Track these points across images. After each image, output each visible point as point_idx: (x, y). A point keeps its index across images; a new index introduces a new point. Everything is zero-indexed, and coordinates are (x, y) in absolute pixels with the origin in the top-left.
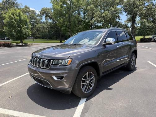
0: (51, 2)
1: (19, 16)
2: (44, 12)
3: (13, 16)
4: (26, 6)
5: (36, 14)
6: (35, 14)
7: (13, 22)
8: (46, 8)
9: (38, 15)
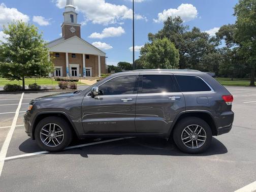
0: (234, 15)
1: (165, 47)
2: (224, 33)
3: (156, 48)
4: (195, 28)
5: (209, 39)
6: (206, 38)
7: (155, 55)
8: (229, 24)
9: (212, 40)
